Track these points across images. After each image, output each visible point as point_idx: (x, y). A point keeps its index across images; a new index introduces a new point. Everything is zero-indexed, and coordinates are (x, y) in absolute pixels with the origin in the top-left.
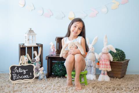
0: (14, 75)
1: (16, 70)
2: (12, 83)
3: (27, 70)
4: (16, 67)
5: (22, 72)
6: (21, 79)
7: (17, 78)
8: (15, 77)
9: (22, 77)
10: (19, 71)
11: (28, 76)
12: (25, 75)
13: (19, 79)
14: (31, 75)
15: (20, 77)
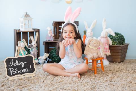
0: (11, 70)
1: (13, 63)
2: (10, 79)
3: (26, 62)
4: (12, 60)
5: (19, 64)
6: (20, 74)
7: (14, 72)
8: (12, 72)
9: (21, 71)
10: (16, 64)
11: (27, 69)
12: (24, 68)
13: (17, 74)
14: (31, 68)
15: (18, 72)
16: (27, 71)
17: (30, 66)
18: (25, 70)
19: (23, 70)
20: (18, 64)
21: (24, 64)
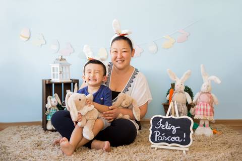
0: (156, 134)
1: (161, 125)
2: (152, 146)
3: (179, 127)
4: (161, 120)
5: (169, 128)
6: (167, 142)
7: (160, 138)
8: (157, 137)
9: (170, 139)
10: (165, 127)
11: (179, 138)
12: (175, 135)
13: (164, 141)
14: (185, 137)
15: (165, 139)
16: (179, 140)
17: (185, 134)
18: (175, 138)
19: (173, 138)
20: (167, 127)
21: (176, 129)
